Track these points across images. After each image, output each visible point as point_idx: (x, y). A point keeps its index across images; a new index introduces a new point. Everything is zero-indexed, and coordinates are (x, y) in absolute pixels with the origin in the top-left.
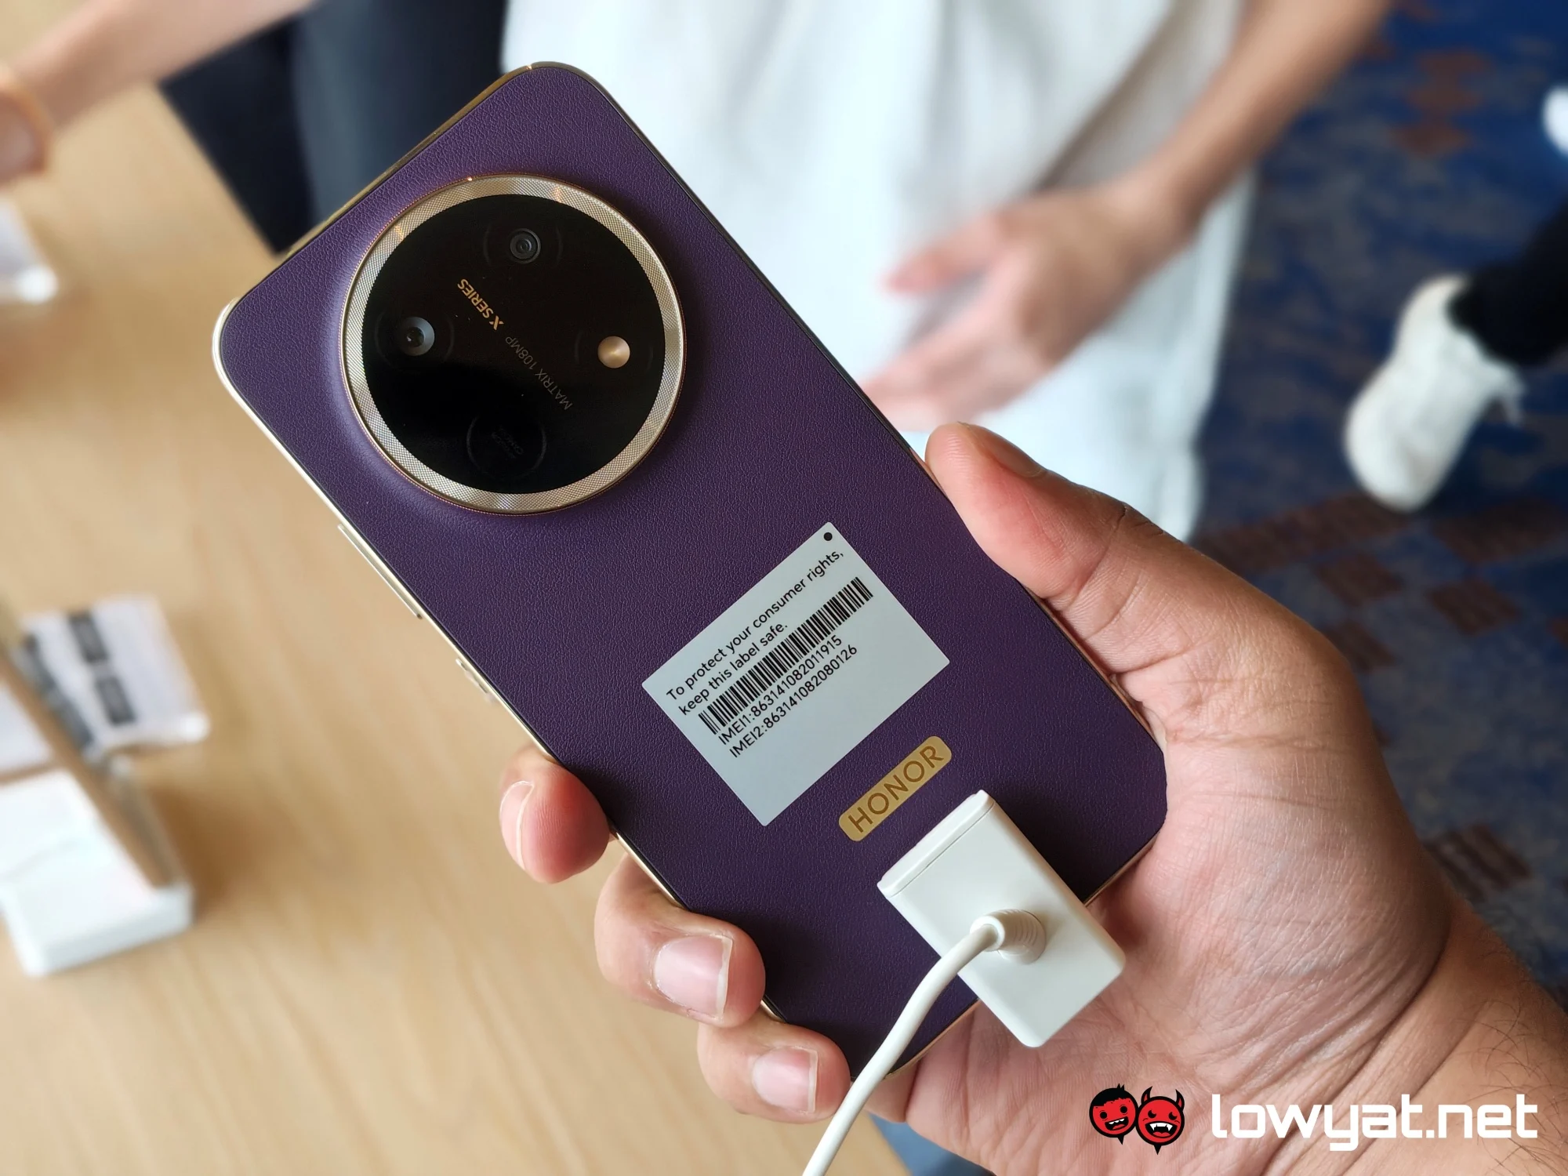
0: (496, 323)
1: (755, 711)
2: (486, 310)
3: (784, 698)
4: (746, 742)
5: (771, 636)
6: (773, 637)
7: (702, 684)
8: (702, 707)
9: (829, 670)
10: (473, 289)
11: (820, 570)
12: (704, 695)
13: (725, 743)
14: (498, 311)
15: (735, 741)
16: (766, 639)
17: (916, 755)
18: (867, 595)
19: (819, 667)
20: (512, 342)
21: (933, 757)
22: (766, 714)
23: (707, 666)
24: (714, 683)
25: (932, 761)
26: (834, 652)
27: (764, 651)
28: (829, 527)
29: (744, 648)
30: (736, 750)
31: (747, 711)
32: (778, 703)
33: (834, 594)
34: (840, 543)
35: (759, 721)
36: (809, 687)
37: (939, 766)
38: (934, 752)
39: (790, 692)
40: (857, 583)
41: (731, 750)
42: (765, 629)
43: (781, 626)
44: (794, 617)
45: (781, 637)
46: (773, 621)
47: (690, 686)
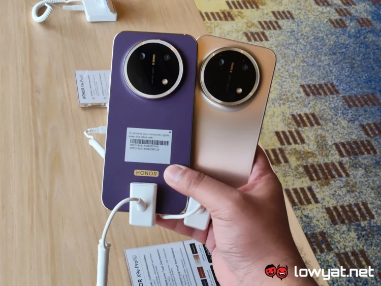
0: (153, 64)
1: (138, 145)
2: (154, 61)
3: (144, 147)
4: (133, 148)
5: (150, 138)
7: (135, 135)
8: (132, 138)
9: (153, 149)
10: (155, 57)
11: (165, 136)
12: (134, 137)
13: (130, 146)
14: (155, 63)
15: (132, 147)
17: (153, 171)
18: (168, 145)
19: (152, 148)
20: (153, 69)
22: (139, 147)
23: (138, 134)
24: (137, 137)
26: (156, 148)
27: (147, 139)
28: (171, 131)
29: (145, 136)
30: (131, 148)
31: (137, 144)
32: (142, 147)
33: (164, 140)
34: (171, 135)
35: (137, 147)
36: (148, 149)
37: (155, 176)
39: (145, 147)
40: (168, 142)
42: (149, 136)
44: (155, 138)
45: (151, 139)
46: (152, 136)
47: (133, 134)
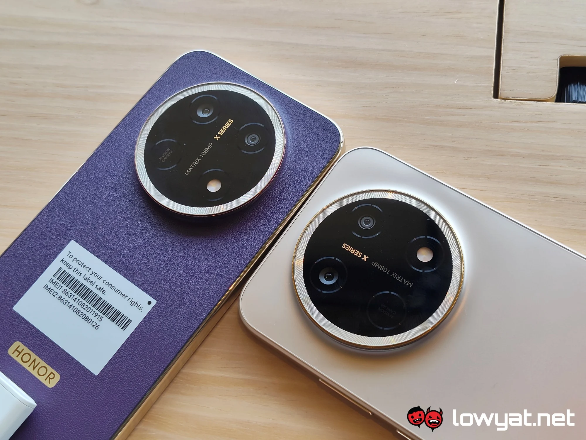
0: (217, 138)
1: (65, 292)
2: (222, 132)
3: (72, 302)
4: (50, 290)
5: (99, 289)
6: (99, 290)
7: (75, 265)
8: (65, 268)
9: (87, 319)
10: (229, 125)
11: (133, 303)
12: (70, 267)
13: (49, 282)
14: (222, 137)
15: (51, 286)
16: (98, 287)
17: (50, 370)
18: (124, 328)
19: (88, 314)
20: (210, 146)
21: (50, 379)
22: (64, 296)
23: (83, 265)
24: (76, 270)
25: (48, 378)
26: (95, 319)
27: (92, 288)
28: (154, 302)
29: (93, 278)
30: (46, 287)
31: (64, 287)
32: (69, 300)
33: (123, 313)
34: (147, 309)
35: (60, 293)
36: (78, 312)
37: (46, 383)
38: (53, 378)
39: (75, 304)
40: (129, 322)
41: (46, 285)
42: (101, 285)
43: (105, 292)
44: (110, 298)
45: (100, 294)
46: (107, 288)
47: (74, 260)
